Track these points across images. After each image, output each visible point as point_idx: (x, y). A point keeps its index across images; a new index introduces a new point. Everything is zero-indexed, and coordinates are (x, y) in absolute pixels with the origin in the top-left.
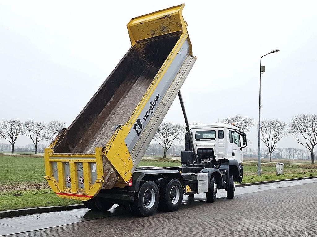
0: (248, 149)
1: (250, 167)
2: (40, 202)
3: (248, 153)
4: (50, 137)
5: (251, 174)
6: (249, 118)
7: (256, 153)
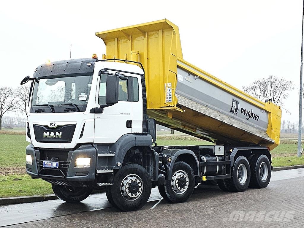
0: (286, 122)
1: (288, 146)
2: (10, 191)
3: (286, 127)
4: (19, 107)
5: (288, 155)
6: (287, 79)
7: (297, 127)
